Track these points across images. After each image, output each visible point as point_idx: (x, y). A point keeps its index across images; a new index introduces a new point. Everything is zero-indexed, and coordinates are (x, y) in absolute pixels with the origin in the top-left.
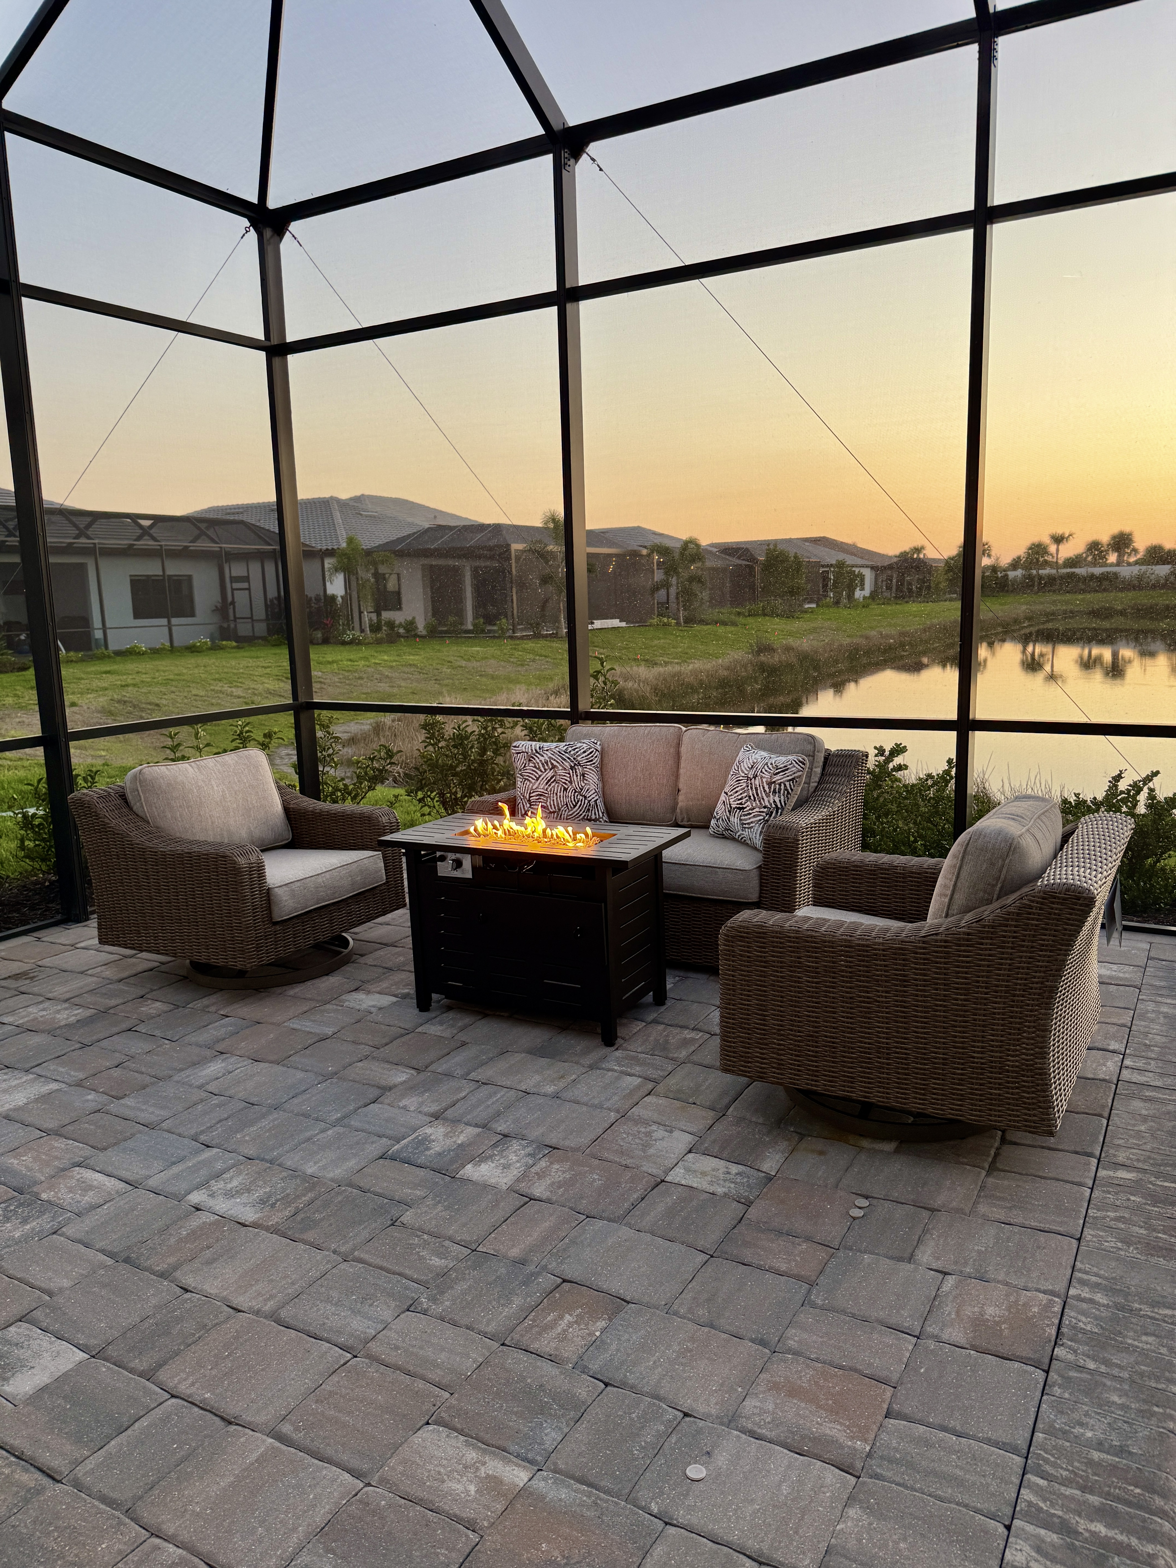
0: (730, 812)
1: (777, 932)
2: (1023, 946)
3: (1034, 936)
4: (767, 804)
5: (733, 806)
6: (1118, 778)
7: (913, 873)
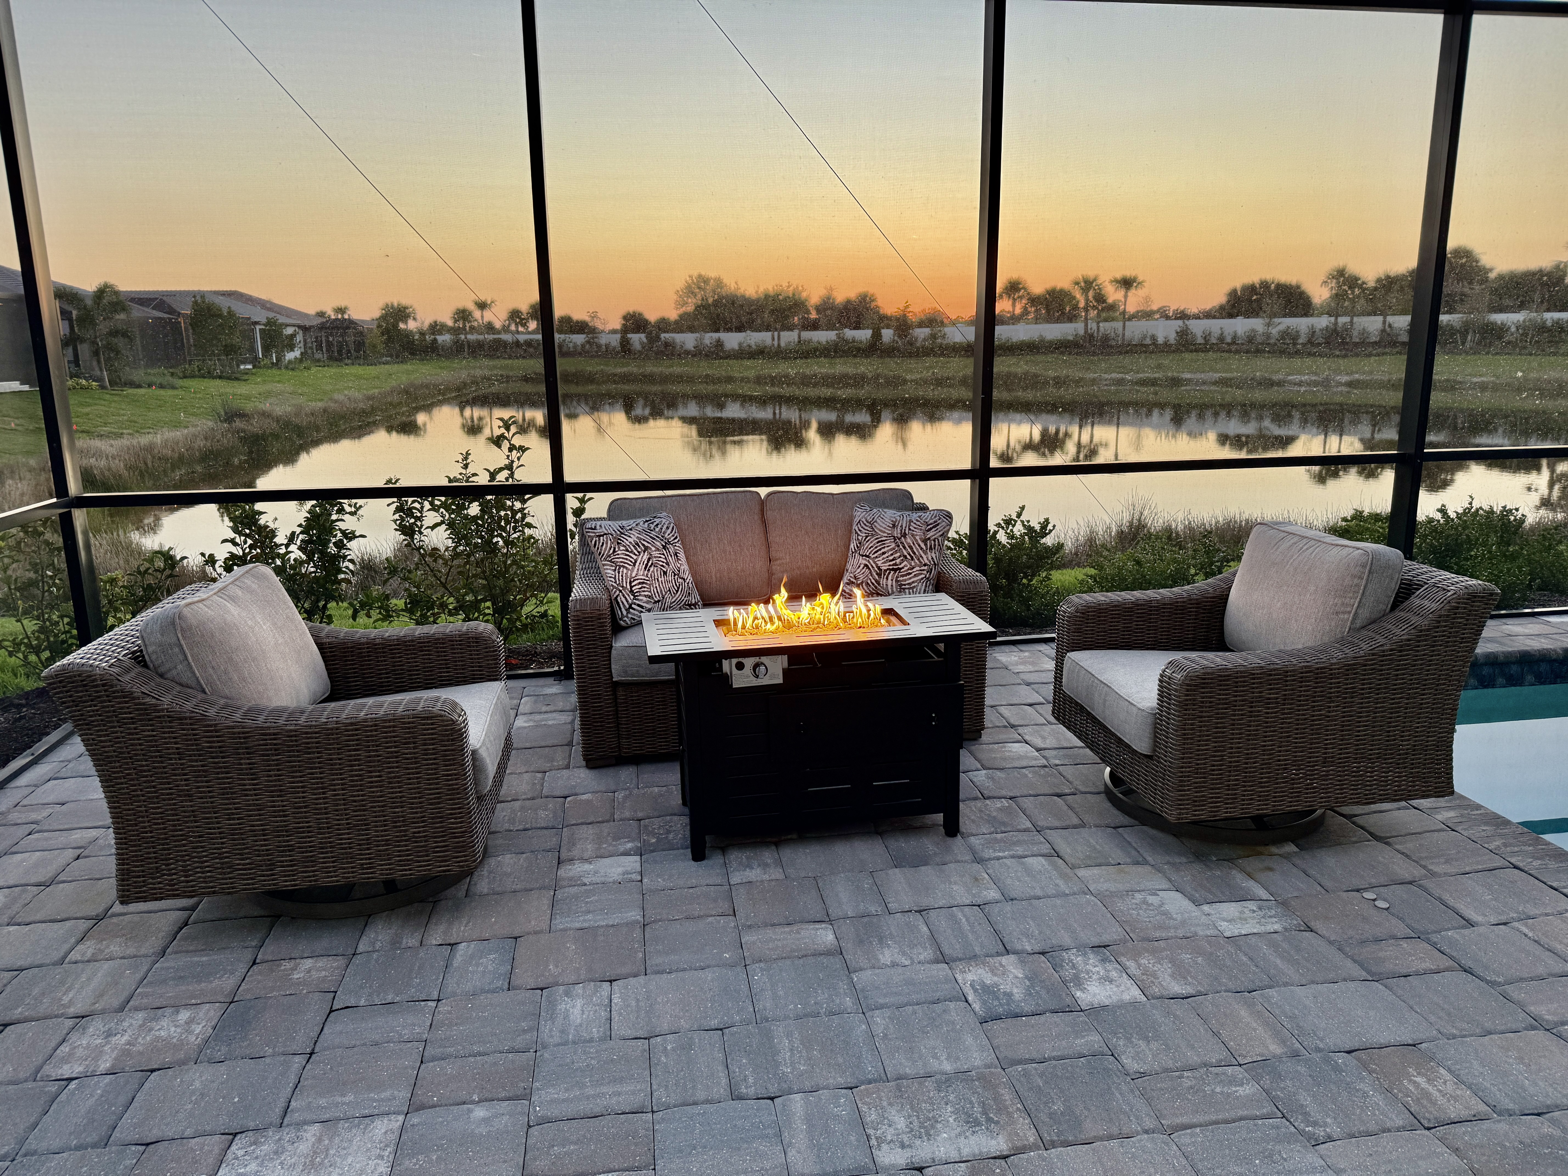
0: (879, 575)
4: (926, 561)
5: (883, 568)
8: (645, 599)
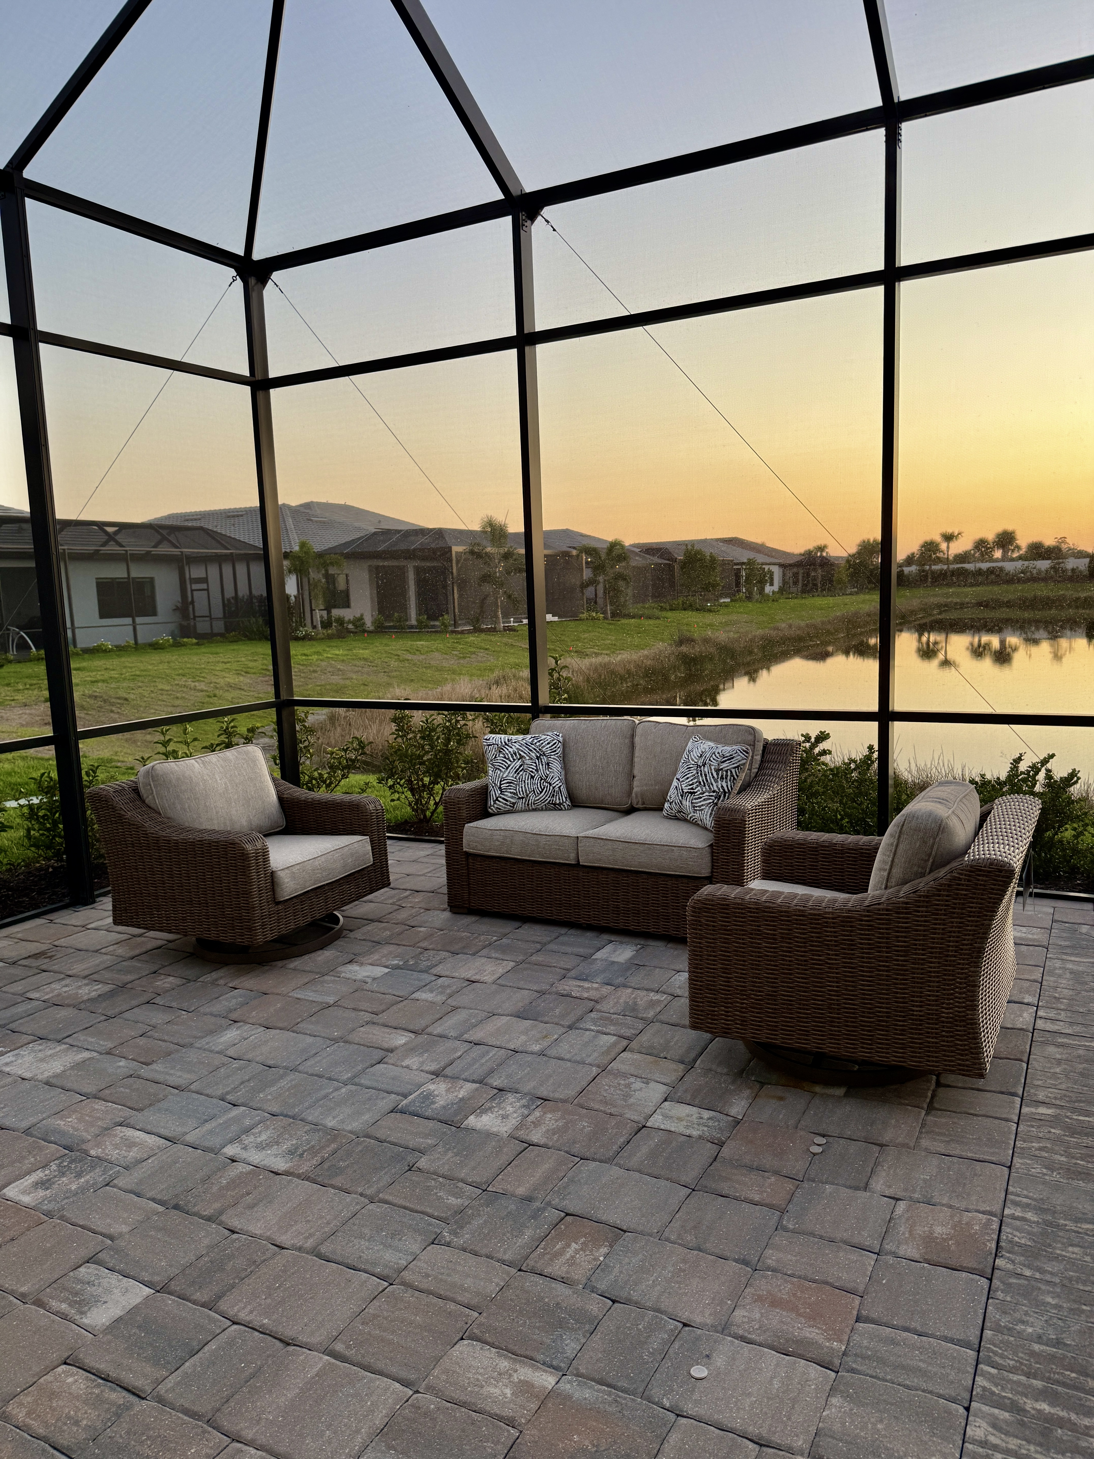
0: (682, 796)
1: (738, 904)
2: (954, 913)
3: (963, 904)
4: (716, 788)
5: (685, 791)
6: (1019, 759)
7: (849, 849)
8: (509, 795)
